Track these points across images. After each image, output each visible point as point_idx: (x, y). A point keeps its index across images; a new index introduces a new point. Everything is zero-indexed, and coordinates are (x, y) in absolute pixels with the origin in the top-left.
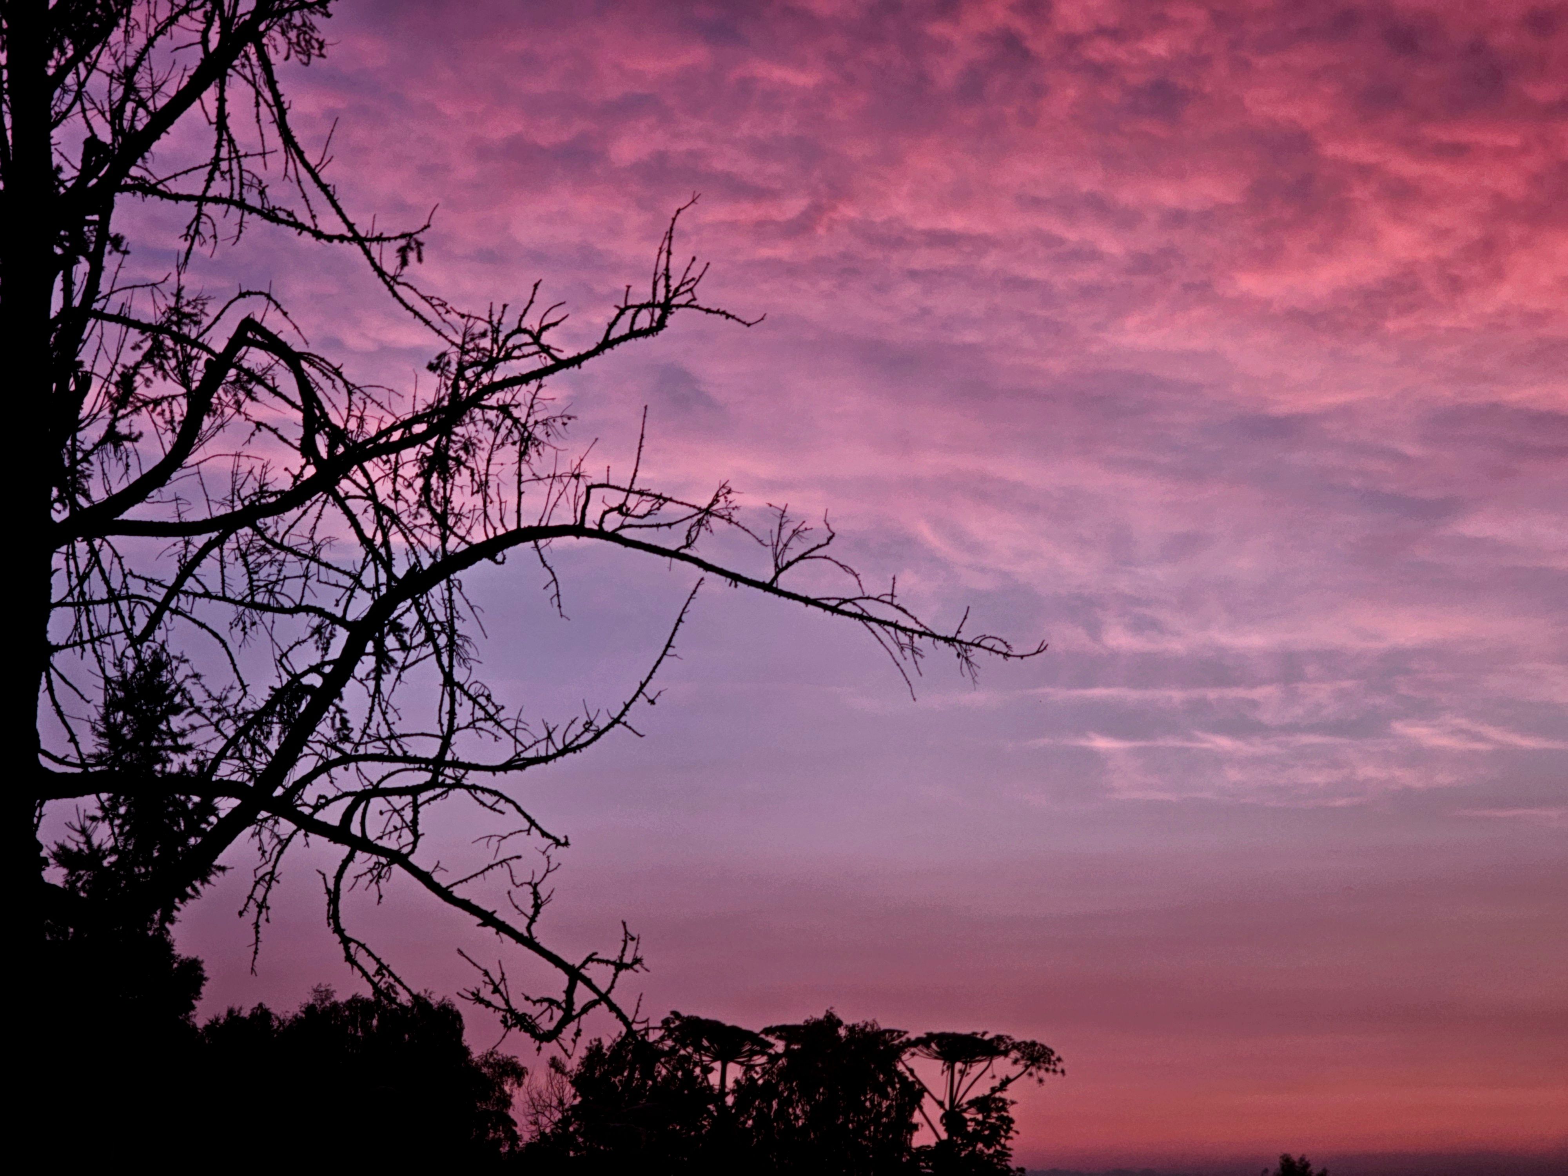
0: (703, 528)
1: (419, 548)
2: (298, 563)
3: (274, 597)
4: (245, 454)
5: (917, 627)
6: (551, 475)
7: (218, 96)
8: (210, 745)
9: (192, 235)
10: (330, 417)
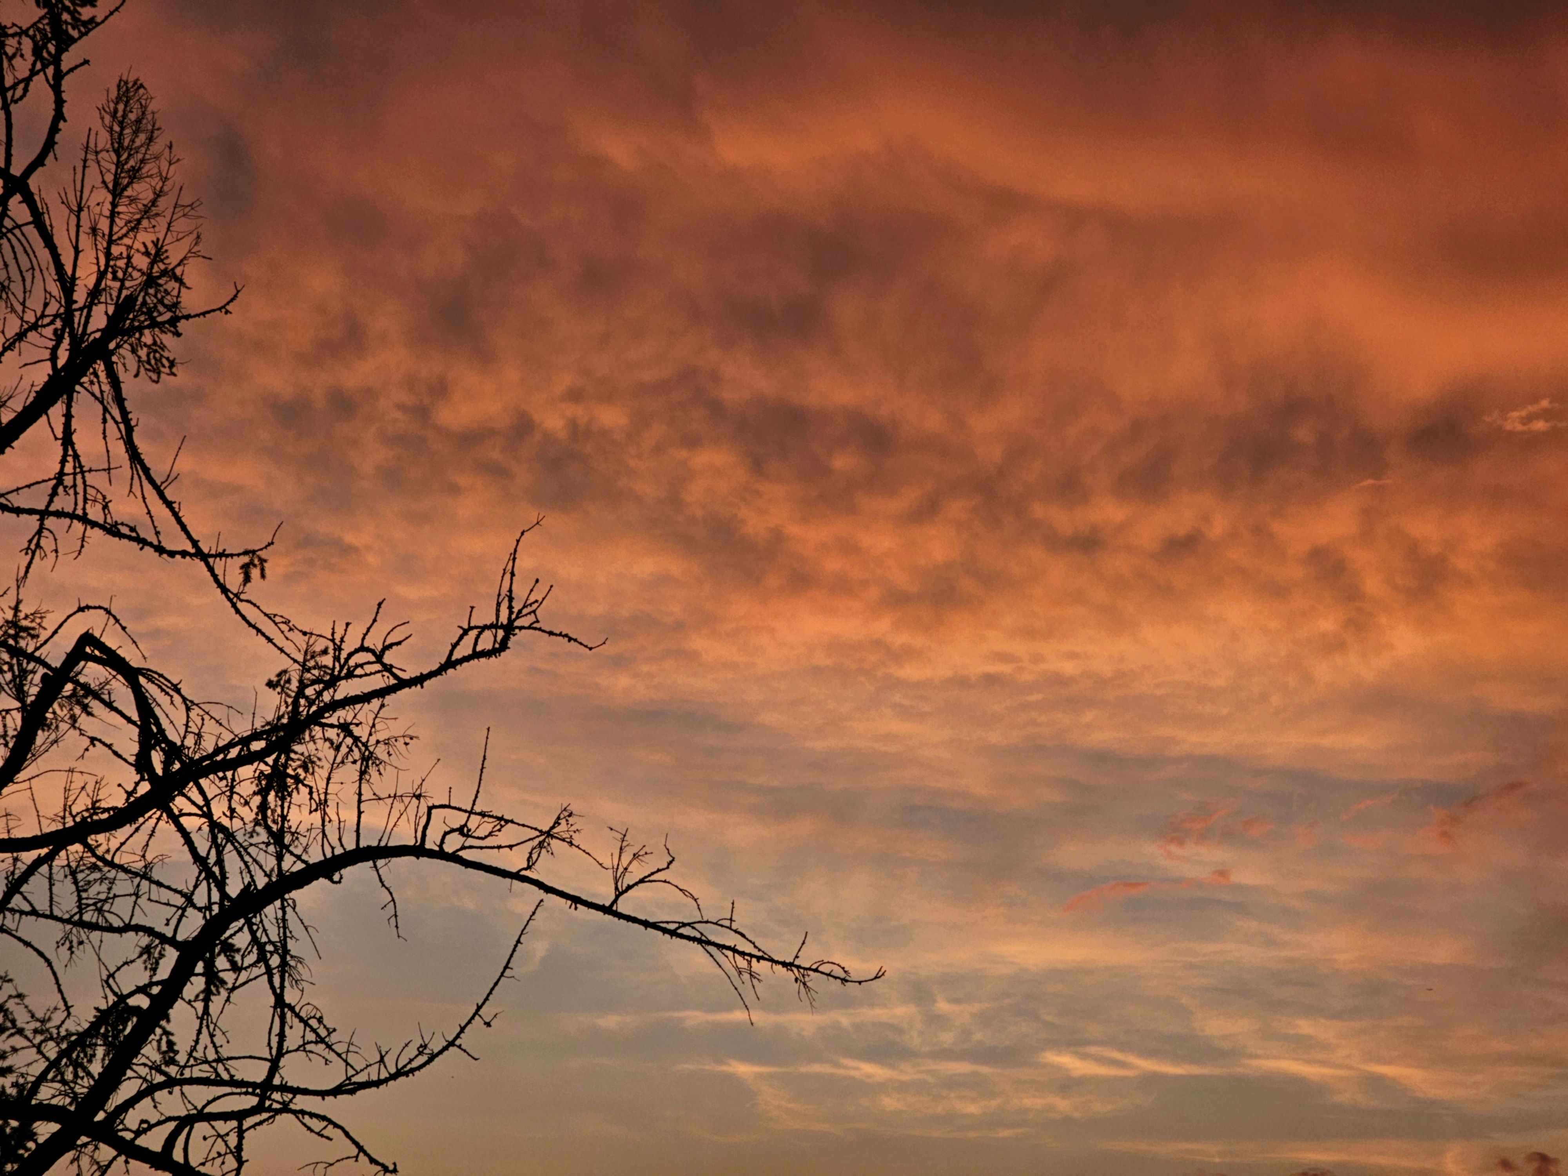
0: (544, 851)
1: (254, 867)
2: (130, 881)
3: (103, 916)
4: (78, 769)
5: (755, 952)
6: (392, 795)
7: (65, 412)
8: (31, 1067)
9: (33, 548)
10: (167, 733)
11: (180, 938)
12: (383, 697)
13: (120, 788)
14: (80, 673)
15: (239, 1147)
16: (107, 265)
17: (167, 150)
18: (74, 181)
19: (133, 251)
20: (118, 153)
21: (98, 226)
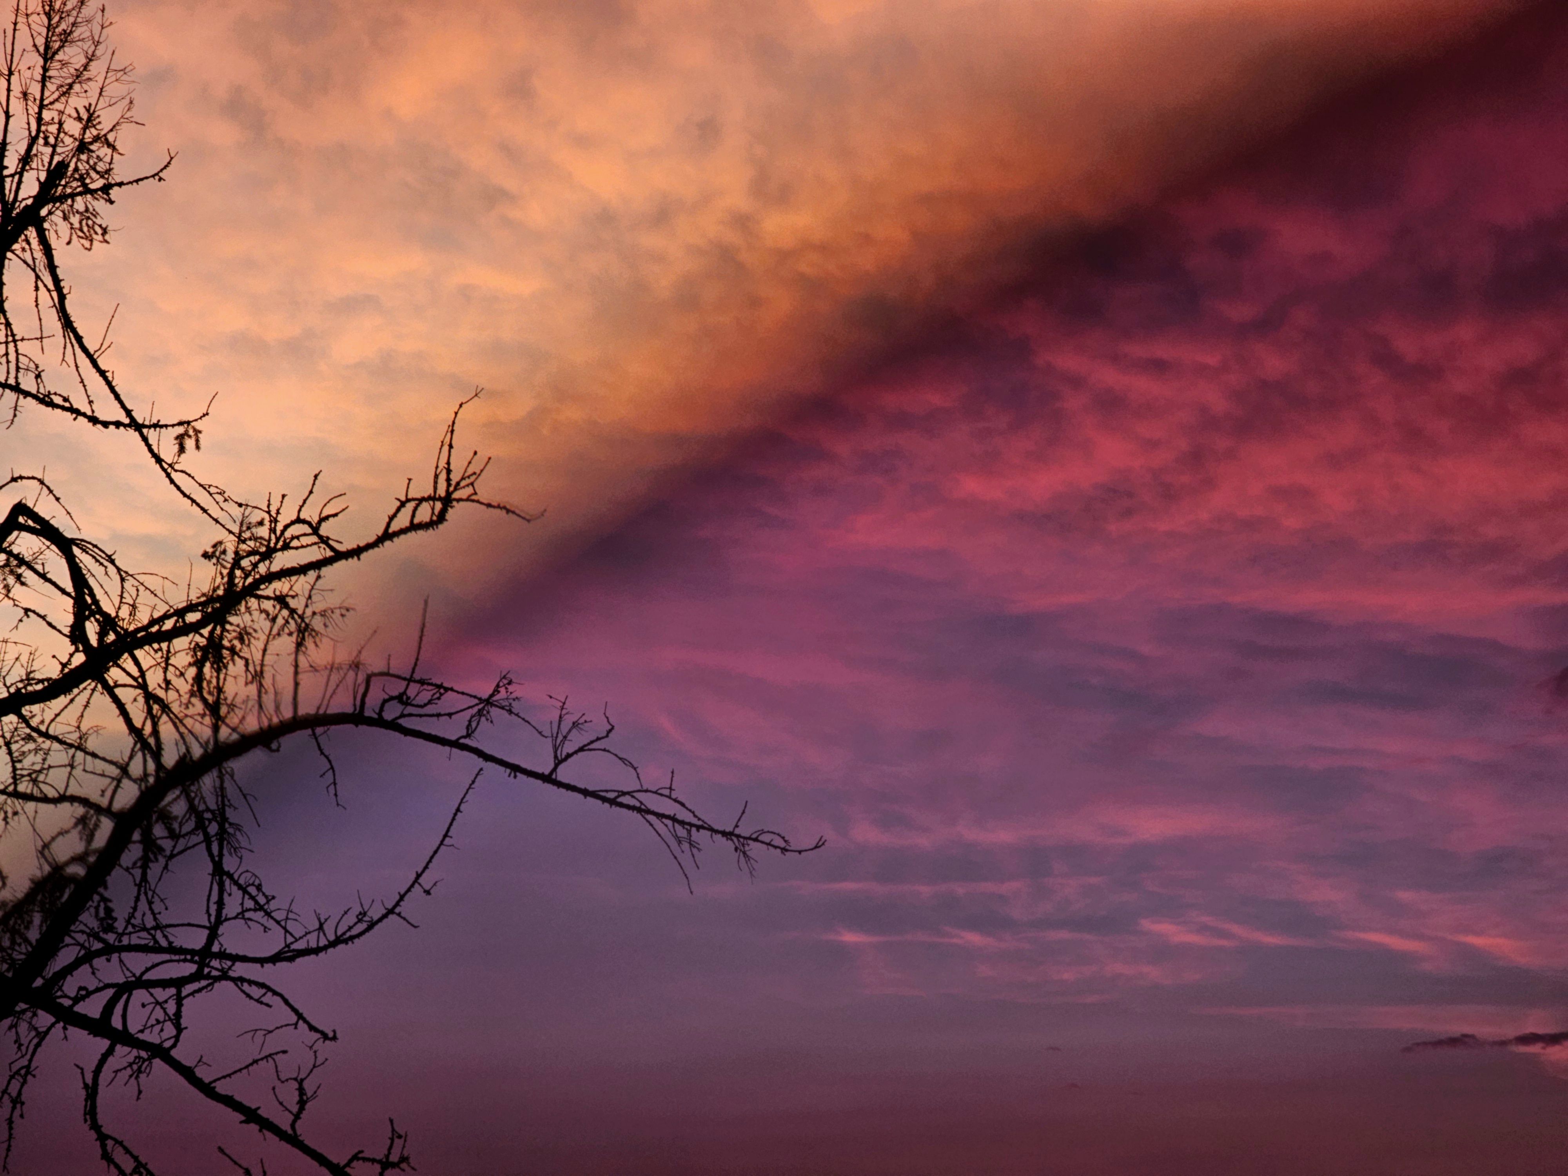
0: (483, 719)
1: (190, 739)
2: (64, 752)
3: (38, 787)
4: (12, 640)
5: (695, 821)
6: (330, 665)
10: (102, 604)
11: (117, 806)
12: (319, 569)
13: (55, 659)
14: (13, 543)
15: (178, 1014)
16: (38, 131)
17: (100, 13)
18: (5, 44)
19: (64, 116)
20: (48, 15)
21: (29, 91)
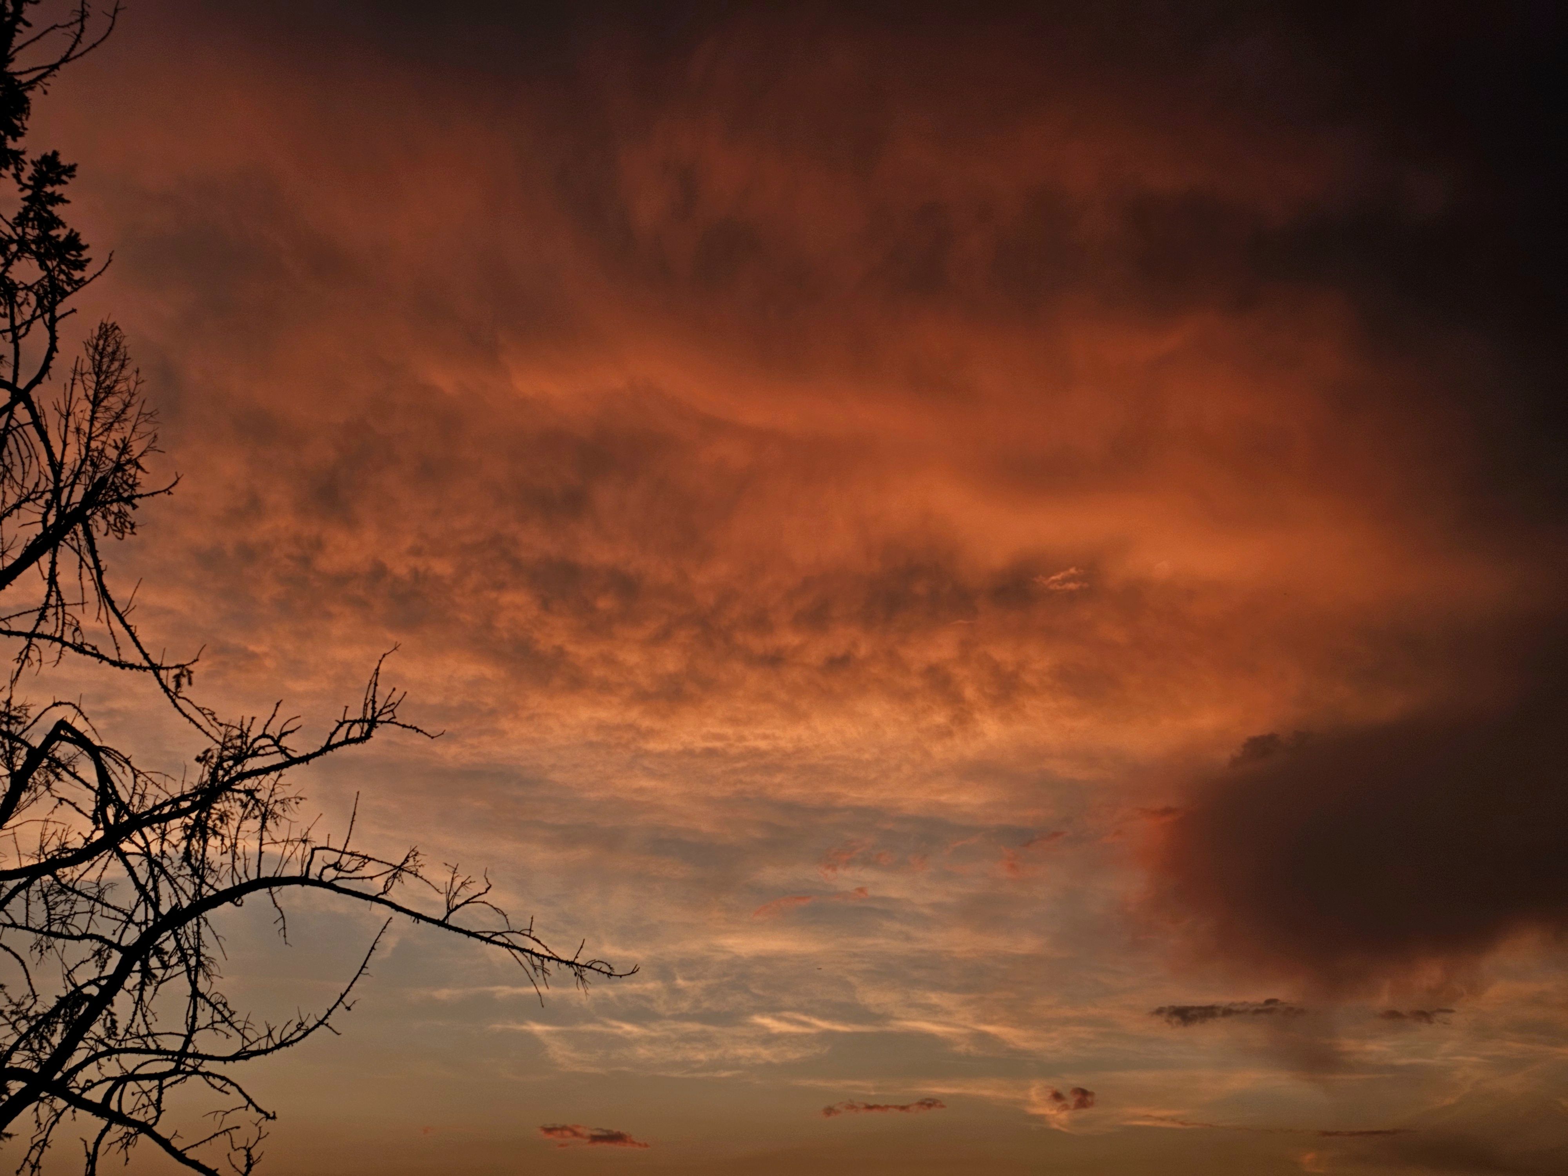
0: (396, 880)
1: (180, 893)
2: (86, 903)
3: (66, 927)
4: (52, 820)
5: (547, 954)
6: (286, 840)
7: (51, 560)
8: (7, 1039)
9: (23, 658)
10: (120, 794)
11: (124, 943)
12: (279, 771)
13: (80, 835)
14: (56, 749)
15: (159, 1100)
16: (87, 455)
17: (135, 374)
18: (65, 394)
19: (106, 445)
20: (98, 375)
21: (81, 427)
